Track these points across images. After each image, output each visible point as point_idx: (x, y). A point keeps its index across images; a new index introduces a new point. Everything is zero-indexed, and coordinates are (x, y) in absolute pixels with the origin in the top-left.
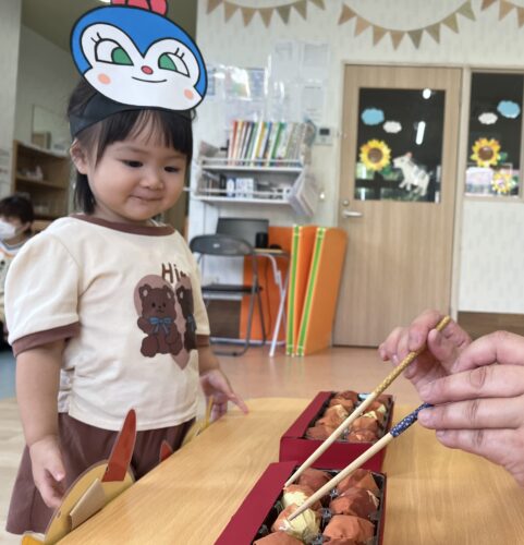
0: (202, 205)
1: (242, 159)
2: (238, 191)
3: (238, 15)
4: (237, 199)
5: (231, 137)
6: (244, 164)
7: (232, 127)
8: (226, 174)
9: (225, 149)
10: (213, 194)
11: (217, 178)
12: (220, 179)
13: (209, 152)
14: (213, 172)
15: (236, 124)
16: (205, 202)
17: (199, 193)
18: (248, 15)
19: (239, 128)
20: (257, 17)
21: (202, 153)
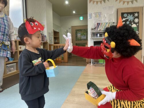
3: (95, 3)
6: (100, 31)
9: (95, 28)
18: (97, 2)
20: (99, 2)
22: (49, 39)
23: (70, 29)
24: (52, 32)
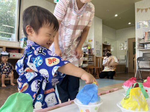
0: (139, 51)
1: (148, 40)
2: (147, 47)
4: (147, 49)
5: (145, 36)
6: (148, 41)
7: (145, 34)
8: (144, 44)
9: (144, 38)
10: (141, 48)
11: (142, 45)
12: (143, 45)
13: (140, 40)
14: (141, 44)
15: (146, 33)
16: (139, 50)
17: (138, 48)
18: (146, 10)
19: (147, 33)
21: (138, 40)
22: (97, 52)
23: (126, 41)
24: (101, 46)
